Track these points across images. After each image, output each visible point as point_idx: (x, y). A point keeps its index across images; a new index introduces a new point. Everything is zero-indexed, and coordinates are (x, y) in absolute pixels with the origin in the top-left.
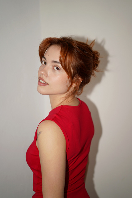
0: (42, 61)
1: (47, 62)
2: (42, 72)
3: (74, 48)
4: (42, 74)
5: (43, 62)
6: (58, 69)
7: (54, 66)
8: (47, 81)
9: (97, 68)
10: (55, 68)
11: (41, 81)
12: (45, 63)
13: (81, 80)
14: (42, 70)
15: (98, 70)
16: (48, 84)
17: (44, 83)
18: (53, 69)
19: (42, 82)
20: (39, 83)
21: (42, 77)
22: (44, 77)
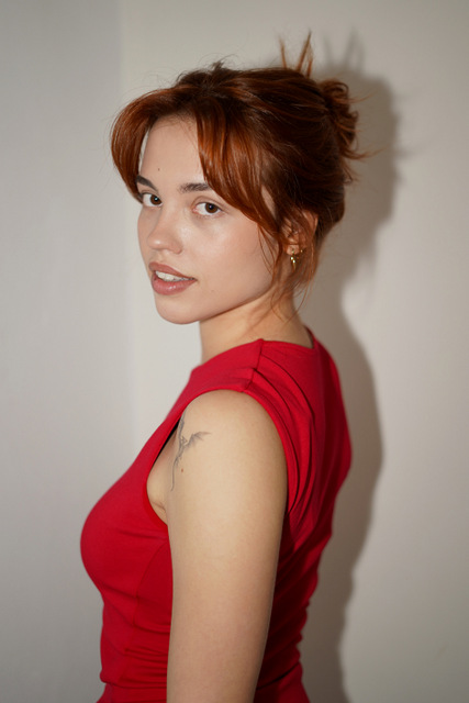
0: (139, 196)
1: (161, 194)
2: (158, 242)
3: (246, 105)
4: (160, 249)
5: (147, 198)
6: (211, 208)
7: (193, 205)
8: (186, 269)
9: (353, 147)
10: (202, 209)
11: (161, 275)
12: (156, 201)
13: (311, 219)
14: (152, 235)
15: (360, 152)
16: (192, 280)
17: (178, 278)
18: (195, 214)
19: (169, 277)
20: (160, 286)
21: (159, 259)
22: (168, 258)
